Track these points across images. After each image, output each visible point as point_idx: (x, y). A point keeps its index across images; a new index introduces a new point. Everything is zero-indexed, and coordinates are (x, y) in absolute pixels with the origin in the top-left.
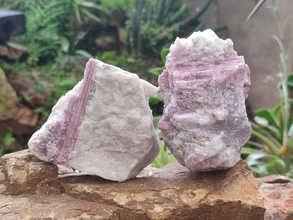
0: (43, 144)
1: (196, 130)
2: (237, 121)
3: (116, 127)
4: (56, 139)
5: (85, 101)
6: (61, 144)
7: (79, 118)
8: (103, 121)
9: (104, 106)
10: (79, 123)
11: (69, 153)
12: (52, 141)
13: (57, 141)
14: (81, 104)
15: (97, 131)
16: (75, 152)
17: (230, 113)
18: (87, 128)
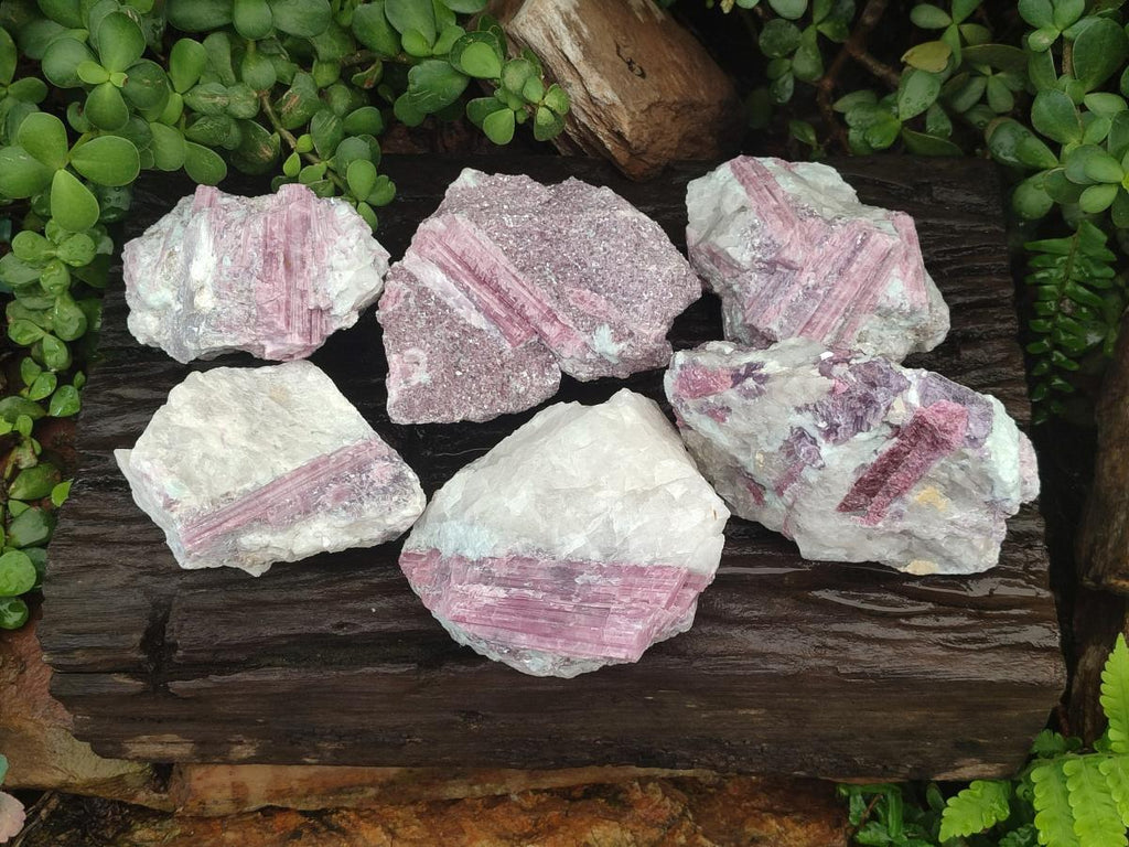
0: (391, 489)
1: (181, 257)
2: (193, 331)
3: (240, 424)
4: (362, 482)
5: (257, 493)
6: (361, 467)
7: (291, 479)
8: (256, 448)
9: (231, 463)
10: (299, 472)
11: (357, 447)
12: (372, 484)
13: (364, 478)
14: (268, 495)
15: (279, 444)
16: (346, 443)
17: (207, 317)
18: (293, 458)
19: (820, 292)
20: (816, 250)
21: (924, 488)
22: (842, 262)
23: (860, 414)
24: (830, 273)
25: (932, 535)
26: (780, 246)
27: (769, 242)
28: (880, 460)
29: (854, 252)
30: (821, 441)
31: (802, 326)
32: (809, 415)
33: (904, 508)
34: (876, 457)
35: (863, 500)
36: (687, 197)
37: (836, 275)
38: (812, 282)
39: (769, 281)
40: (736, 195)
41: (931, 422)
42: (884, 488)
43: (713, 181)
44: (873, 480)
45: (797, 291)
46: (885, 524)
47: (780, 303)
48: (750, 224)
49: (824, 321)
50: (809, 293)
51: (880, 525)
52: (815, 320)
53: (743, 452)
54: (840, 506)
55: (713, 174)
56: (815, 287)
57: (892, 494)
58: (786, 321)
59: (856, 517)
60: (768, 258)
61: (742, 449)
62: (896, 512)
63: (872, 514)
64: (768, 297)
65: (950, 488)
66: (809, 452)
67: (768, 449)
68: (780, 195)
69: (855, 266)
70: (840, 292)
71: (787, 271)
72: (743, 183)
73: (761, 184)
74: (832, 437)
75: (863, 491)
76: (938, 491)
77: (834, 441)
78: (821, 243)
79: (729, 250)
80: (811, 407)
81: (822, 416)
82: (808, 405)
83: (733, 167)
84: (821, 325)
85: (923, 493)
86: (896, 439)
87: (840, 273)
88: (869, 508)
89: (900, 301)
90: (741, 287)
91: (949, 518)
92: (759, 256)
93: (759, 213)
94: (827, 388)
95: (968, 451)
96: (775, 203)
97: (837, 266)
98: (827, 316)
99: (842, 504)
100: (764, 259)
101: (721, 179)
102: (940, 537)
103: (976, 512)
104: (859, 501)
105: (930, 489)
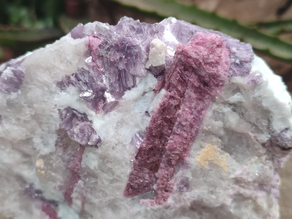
21: (202, 147)
23: (121, 66)
25: (221, 200)
28: (154, 121)
30: (91, 113)
32: (72, 89)
33: (189, 175)
34: (149, 119)
35: (147, 176)
41: (194, 56)
42: (164, 158)
44: (151, 149)
46: (174, 199)
51: (170, 201)
53: (26, 167)
54: (128, 190)
57: (173, 162)
59: (146, 201)
61: (24, 163)
62: (182, 182)
63: (159, 192)
65: (226, 139)
66: (82, 131)
67: (46, 151)
74: (101, 105)
75: (146, 165)
76: (216, 147)
77: (103, 108)
80: (73, 78)
81: (86, 83)
82: (68, 78)
85: (202, 152)
86: (163, 92)
88: (155, 187)
91: (232, 176)
94: (83, 49)
95: (238, 80)
99: (129, 186)
102: (229, 202)
103: (256, 162)
104: (144, 178)
105: (208, 147)
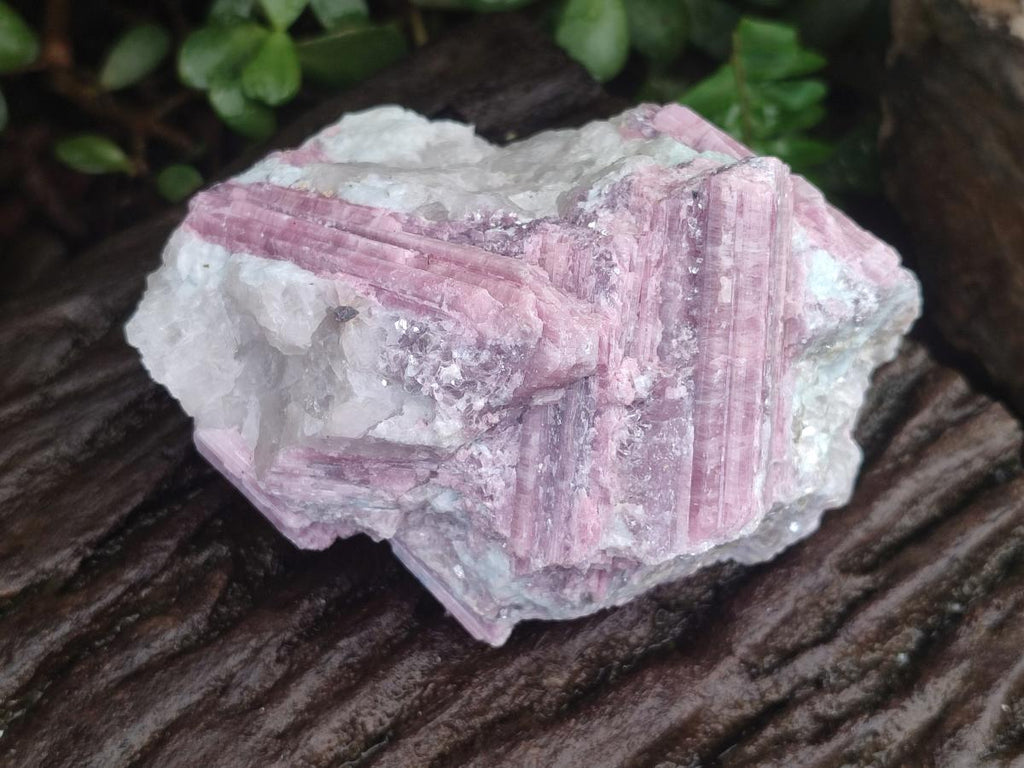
19: (679, 392)
20: (603, 302)
22: (680, 295)
24: (667, 337)
26: (523, 349)
27: (485, 356)
29: (696, 253)
31: (686, 496)
36: (148, 363)
37: (686, 334)
38: (643, 383)
39: (524, 442)
40: (289, 292)
43: (185, 291)
45: (618, 422)
47: (594, 473)
48: (392, 339)
49: (735, 455)
50: (653, 410)
52: (710, 465)
55: (164, 273)
56: (658, 389)
58: (639, 511)
60: (507, 393)
64: (550, 479)
68: (395, 228)
69: (726, 283)
70: (729, 365)
71: (561, 393)
72: (270, 252)
73: (326, 230)
78: (604, 280)
79: (383, 430)
83: (208, 231)
84: (733, 468)
87: (694, 322)
89: (848, 297)
90: (459, 494)
92: (480, 404)
93: (395, 301)
96: (409, 254)
97: (675, 308)
98: (736, 439)
100: (499, 402)
101: (200, 274)
